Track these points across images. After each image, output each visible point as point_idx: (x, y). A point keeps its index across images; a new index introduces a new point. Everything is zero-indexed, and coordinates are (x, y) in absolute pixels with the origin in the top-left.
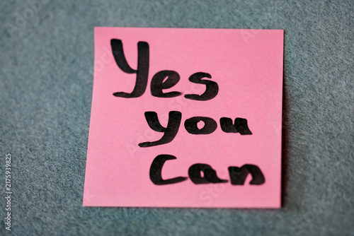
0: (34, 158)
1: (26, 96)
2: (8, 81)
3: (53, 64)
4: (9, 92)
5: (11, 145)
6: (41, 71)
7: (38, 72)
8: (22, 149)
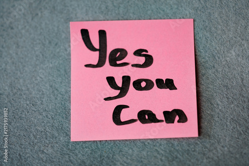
0: (35, 110)
1: (26, 69)
2: (14, 59)
3: (43, 47)
4: (15, 67)
5: (20, 102)
6: (35, 51)
7: (33, 52)
8: (27, 105)
